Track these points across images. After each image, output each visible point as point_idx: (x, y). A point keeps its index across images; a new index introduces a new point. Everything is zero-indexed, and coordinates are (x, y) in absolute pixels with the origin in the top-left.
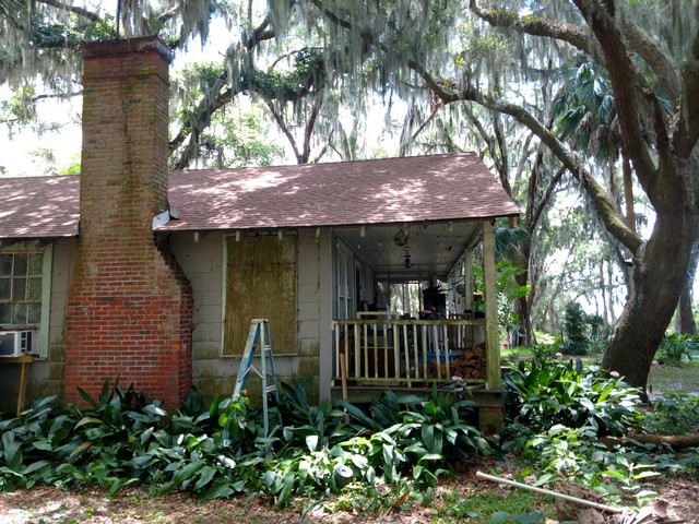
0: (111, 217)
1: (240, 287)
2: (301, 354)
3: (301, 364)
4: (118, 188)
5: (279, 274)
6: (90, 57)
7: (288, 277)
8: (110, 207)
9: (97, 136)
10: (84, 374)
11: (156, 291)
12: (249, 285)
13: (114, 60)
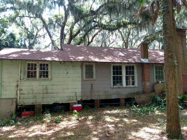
4: (182, 56)
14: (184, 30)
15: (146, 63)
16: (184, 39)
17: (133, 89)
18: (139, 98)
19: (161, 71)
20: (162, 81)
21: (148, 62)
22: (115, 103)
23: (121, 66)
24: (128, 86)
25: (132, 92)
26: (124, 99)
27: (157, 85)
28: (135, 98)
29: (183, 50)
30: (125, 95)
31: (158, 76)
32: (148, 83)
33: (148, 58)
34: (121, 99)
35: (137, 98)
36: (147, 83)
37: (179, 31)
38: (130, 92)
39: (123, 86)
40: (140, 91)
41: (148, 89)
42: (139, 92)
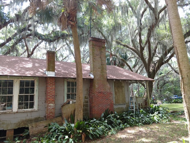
0: (99, 75)
1: (116, 90)
2: (127, 104)
3: (127, 105)
4: (100, 69)
5: (122, 88)
6: (93, 41)
7: (123, 89)
8: (99, 73)
9: (96, 58)
10: (97, 109)
11: (108, 91)
12: (118, 90)
13: (98, 42)
14: (103, 41)
15: (50, 77)
16: (103, 51)
17: (29, 114)
18: (36, 127)
19: (75, 87)
20: (74, 101)
21: (54, 76)
22: (2, 138)
23: (13, 81)
24: (23, 110)
25: (28, 118)
26: (13, 130)
27: (67, 106)
28: (30, 127)
29: (102, 63)
30: (15, 124)
31: (71, 94)
32: (52, 104)
33: (54, 71)
34: (7, 131)
35: (32, 127)
36: (50, 105)
37: (97, 41)
38: (24, 119)
39: (12, 111)
40: (41, 116)
41: (52, 113)
42: (39, 117)
